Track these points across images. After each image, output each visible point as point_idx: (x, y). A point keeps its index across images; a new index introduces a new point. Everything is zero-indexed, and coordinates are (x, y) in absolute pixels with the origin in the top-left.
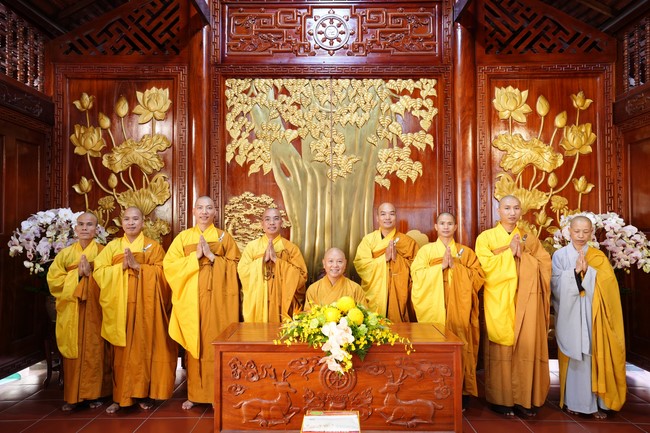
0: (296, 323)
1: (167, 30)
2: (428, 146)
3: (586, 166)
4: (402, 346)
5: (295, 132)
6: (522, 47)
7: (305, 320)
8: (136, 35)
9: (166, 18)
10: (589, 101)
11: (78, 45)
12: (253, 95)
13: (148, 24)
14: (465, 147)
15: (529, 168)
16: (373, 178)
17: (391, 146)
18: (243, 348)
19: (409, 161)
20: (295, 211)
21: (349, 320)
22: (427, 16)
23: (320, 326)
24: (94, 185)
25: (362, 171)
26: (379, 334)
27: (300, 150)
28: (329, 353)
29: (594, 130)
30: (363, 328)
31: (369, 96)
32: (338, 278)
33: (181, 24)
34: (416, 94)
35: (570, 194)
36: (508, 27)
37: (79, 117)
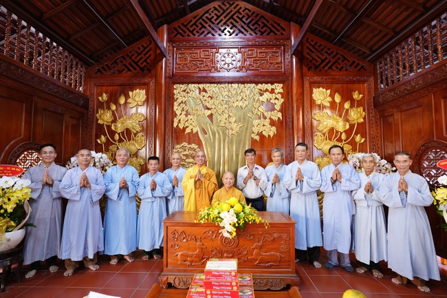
0: (206, 212)
1: (145, 61)
2: (279, 118)
3: (361, 129)
4: (263, 224)
5: (210, 111)
6: (326, 68)
7: (211, 210)
8: (130, 64)
9: (145, 55)
10: (361, 96)
11: (101, 69)
12: (188, 93)
13: (136, 58)
14: (298, 119)
15: (332, 130)
16: (250, 135)
17: (260, 118)
18: (178, 224)
19: (269, 126)
20: (209, 153)
21: (234, 210)
22: (277, 52)
23: (219, 213)
24: (107, 139)
25: (245, 131)
26: (251, 218)
27: (212, 121)
28: (224, 228)
29: (364, 110)
30: (242, 214)
31: (248, 93)
32: (230, 188)
33: (152, 57)
34: (272, 91)
35: (353, 143)
36: (319, 58)
37: (101, 105)
